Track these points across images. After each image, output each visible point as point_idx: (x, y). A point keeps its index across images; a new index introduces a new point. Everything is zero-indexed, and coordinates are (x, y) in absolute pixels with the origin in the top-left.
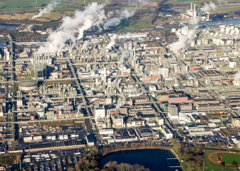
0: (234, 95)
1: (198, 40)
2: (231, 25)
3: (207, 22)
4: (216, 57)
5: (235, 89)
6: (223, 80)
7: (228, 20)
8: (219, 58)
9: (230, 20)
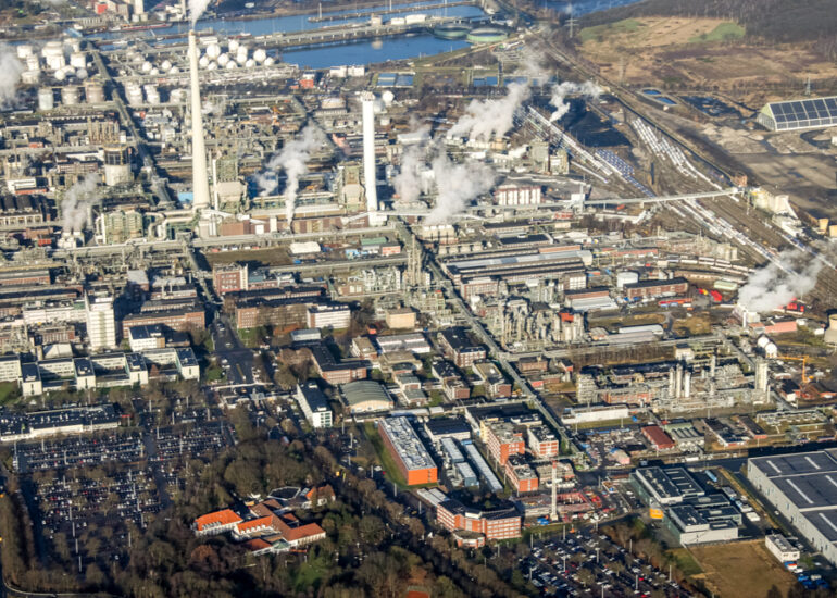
0: (23, 281)
1: (65, 89)
2: (243, 34)
3: (175, 23)
4: (87, 148)
5: (46, 262)
6: (32, 229)
7: (250, 20)
8: (96, 152)
9: (257, 19)
